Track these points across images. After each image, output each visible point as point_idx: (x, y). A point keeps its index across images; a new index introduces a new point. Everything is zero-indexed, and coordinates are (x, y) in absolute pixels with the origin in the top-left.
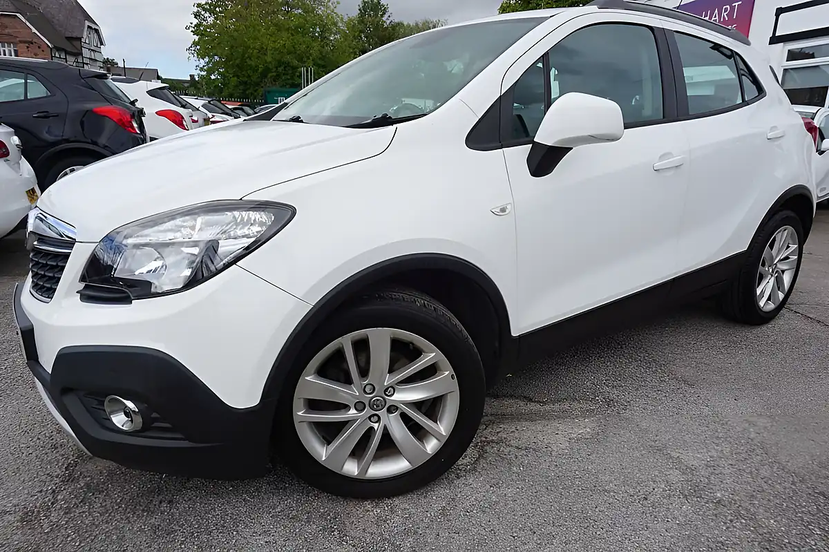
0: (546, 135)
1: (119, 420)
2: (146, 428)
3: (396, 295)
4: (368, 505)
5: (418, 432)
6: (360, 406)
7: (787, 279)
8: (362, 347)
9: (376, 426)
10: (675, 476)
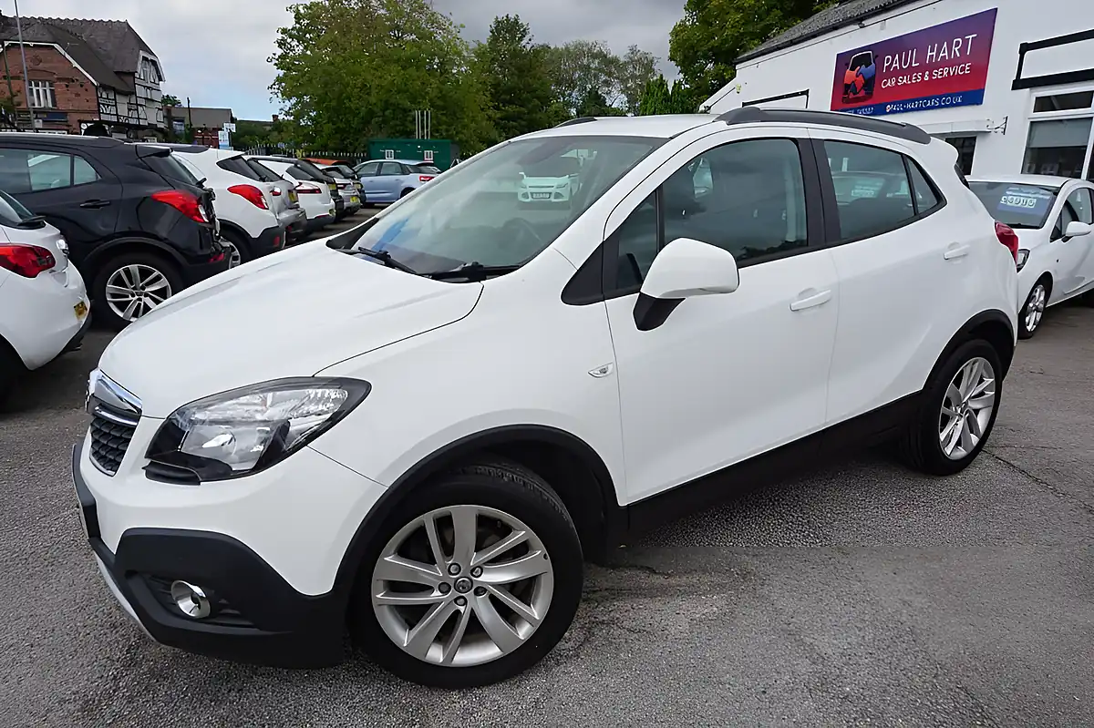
0: (654, 285)
1: (186, 606)
2: (215, 614)
3: (482, 469)
4: (455, 695)
5: (509, 616)
6: (445, 588)
7: (982, 420)
8: (444, 524)
9: (462, 609)
10: (804, 667)
